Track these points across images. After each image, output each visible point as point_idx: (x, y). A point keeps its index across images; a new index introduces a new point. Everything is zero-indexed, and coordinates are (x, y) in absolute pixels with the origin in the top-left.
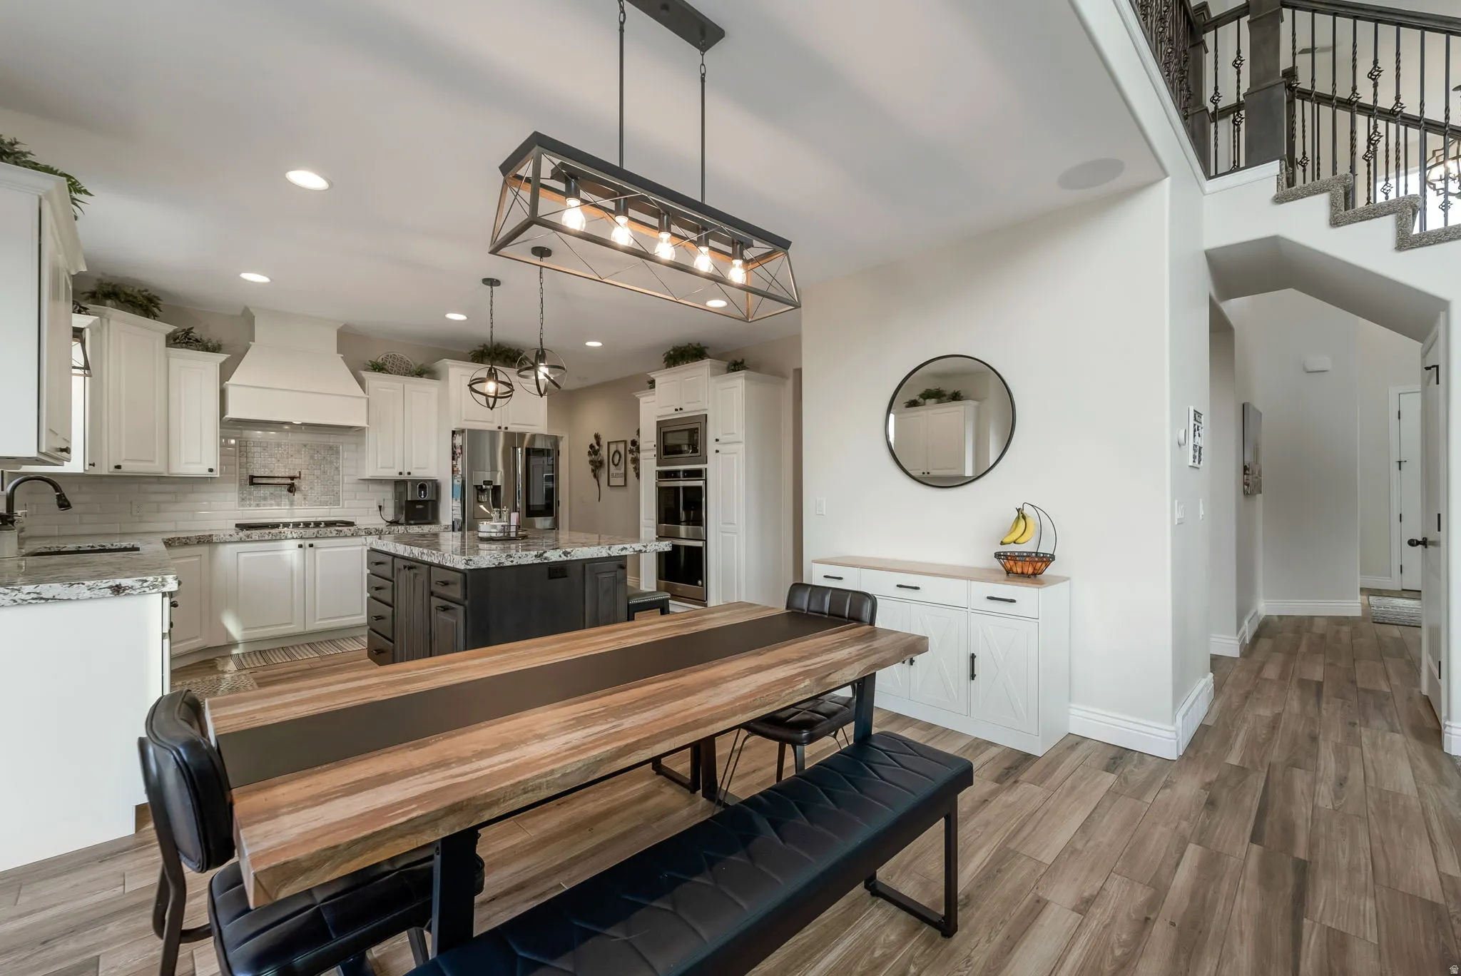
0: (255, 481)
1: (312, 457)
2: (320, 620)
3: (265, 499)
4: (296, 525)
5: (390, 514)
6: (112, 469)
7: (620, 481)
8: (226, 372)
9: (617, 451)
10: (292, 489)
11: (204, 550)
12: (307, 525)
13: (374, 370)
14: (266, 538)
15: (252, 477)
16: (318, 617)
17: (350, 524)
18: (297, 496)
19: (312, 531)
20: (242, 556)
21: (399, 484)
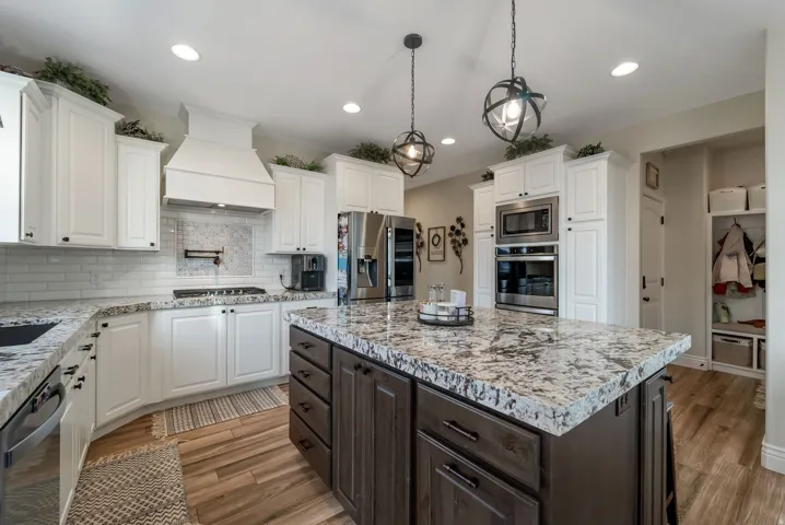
0: (189, 254)
1: (232, 236)
2: (240, 375)
3: (197, 269)
4: (221, 292)
5: (288, 282)
6: (60, 241)
7: (440, 257)
8: (165, 158)
9: (437, 235)
10: (217, 261)
11: (143, 316)
12: (229, 291)
13: (279, 164)
14: (196, 304)
15: (187, 251)
16: (238, 372)
17: (263, 291)
18: (221, 267)
19: (233, 298)
20: (175, 321)
21: (296, 258)
